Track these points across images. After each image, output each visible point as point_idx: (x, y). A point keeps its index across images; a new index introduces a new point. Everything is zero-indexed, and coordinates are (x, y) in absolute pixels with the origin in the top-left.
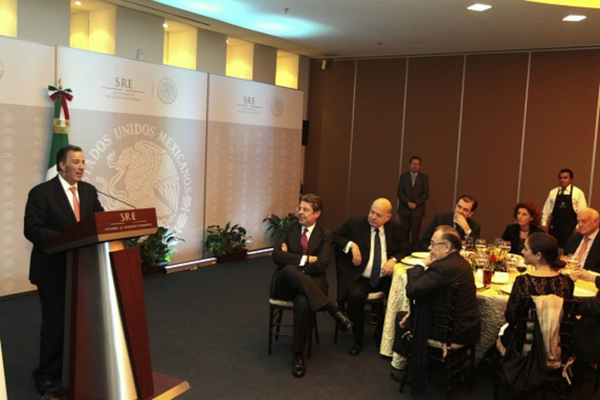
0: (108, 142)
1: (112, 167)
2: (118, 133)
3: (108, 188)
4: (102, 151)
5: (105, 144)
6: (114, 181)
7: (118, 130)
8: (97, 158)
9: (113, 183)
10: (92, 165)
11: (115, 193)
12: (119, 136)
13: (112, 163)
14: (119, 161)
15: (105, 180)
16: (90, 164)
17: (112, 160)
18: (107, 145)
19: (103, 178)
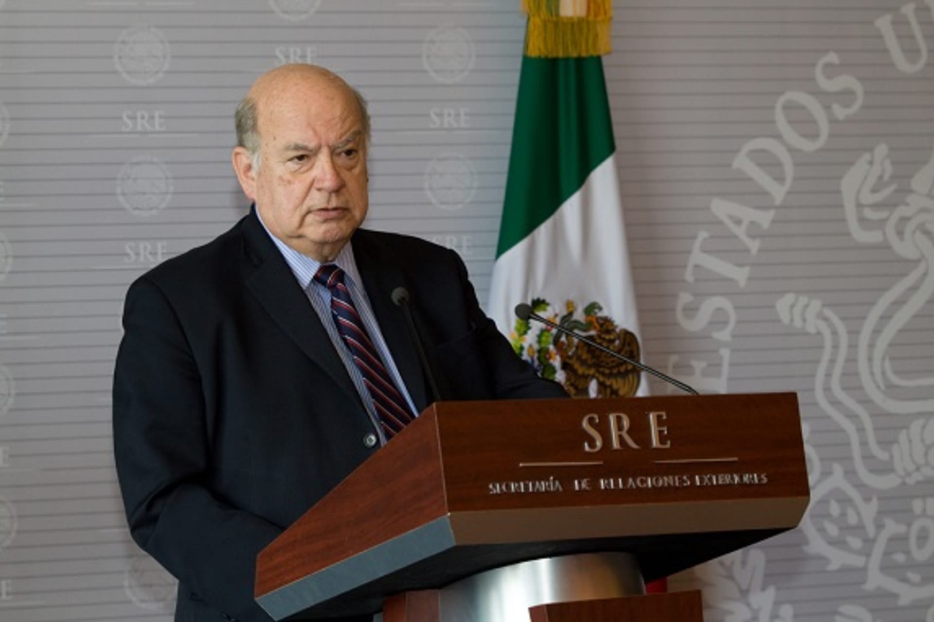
0: (846, 96)
1: (873, 237)
2: (904, 36)
3: (852, 360)
4: (808, 146)
5: (827, 108)
6: (886, 317)
7: (900, 23)
8: (778, 192)
9: (877, 332)
10: (754, 231)
11: (891, 390)
12: (912, 53)
13: (868, 213)
14: (915, 202)
15: (828, 312)
16: (738, 222)
17: (868, 198)
18: (840, 112)
19: (816, 305)
